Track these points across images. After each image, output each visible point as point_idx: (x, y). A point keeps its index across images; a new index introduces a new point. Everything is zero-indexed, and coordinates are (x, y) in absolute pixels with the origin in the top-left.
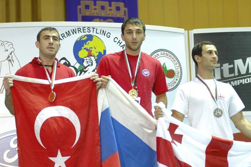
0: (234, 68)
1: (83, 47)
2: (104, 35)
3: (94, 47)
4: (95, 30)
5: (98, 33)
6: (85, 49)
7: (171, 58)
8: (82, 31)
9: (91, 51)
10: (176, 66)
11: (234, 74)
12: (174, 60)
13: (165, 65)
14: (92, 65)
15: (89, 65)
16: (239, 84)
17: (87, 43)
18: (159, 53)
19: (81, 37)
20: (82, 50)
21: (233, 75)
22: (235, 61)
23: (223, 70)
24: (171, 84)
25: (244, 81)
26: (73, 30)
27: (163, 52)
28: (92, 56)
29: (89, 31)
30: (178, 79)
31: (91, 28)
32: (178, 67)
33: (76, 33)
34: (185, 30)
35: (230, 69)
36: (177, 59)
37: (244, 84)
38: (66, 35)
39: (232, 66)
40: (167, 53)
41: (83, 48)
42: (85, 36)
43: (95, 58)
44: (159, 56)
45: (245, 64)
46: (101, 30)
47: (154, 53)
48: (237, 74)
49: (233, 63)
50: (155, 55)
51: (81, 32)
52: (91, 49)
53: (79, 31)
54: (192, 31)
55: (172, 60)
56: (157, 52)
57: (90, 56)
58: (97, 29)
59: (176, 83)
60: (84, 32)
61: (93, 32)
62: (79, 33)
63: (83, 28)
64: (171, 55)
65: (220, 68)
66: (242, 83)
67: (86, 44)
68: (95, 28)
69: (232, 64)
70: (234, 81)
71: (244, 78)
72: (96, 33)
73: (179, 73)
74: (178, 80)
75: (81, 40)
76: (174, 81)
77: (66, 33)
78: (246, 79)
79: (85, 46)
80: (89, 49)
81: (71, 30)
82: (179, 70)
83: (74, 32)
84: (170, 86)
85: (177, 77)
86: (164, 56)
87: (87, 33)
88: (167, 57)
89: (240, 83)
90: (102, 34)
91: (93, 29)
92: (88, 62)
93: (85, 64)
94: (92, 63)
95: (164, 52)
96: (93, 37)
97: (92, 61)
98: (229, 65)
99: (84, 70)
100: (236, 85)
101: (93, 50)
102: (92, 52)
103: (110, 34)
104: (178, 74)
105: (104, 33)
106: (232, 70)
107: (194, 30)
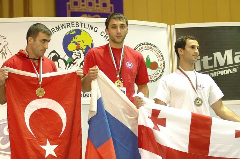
0: (213, 60)
1: (72, 40)
2: (92, 29)
3: (82, 41)
4: (83, 25)
5: (86, 28)
6: (74, 42)
7: (154, 51)
8: (71, 25)
9: (80, 44)
10: (159, 58)
11: (214, 66)
12: (157, 53)
13: (149, 58)
14: (80, 57)
15: (77, 58)
16: (217, 75)
17: (76, 37)
18: (143, 46)
19: (70, 31)
20: (70, 44)
21: (212, 67)
22: (215, 54)
23: (203, 62)
24: (154, 75)
25: (223, 73)
26: (63, 25)
27: (146, 45)
28: (80, 49)
29: (77, 26)
30: (161, 70)
31: (79, 23)
32: (161, 60)
33: (65, 28)
34: (167, 25)
35: (209, 61)
36: (160, 52)
37: (222, 75)
38: (56, 30)
39: (211, 58)
40: (150, 47)
41: (72, 42)
42: (73, 31)
43: (83, 51)
44: (143, 50)
45: (223, 57)
46: (89, 25)
47: (139, 46)
48: (216, 66)
49: (213, 56)
50: (139, 48)
51: (70, 27)
52: (79, 43)
53: (68, 26)
54: (174, 25)
55: (155, 53)
56: (141, 45)
57: (78, 49)
58: (85, 24)
59: (159, 74)
60: (72, 27)
61: (81, 27)
62: (68, 27)
63: (72, 23)
64: (155, 48)
65: (200, 60)
66: (221, 74)
67: (74, 38)
68: (83, 23)
69: (211, 57)
70: (213, 72)
71: (223, 70)
72: (84, 28)
73: (162, 65)
74: (161, 72)
75: (70, 34)
76: (157, 73)
77: (56, 27)
78: (224, 71)
79: (74, 40)
80: (77, 42)
81: (61, 25)
82: (162, 62)
83: (63, 26)
84: (153, 77)
85: (160, 69)
86: (148, 49)
87: (76, 28)
88: (151, 50)
89: (219, 75)
90: (90, 29)
91: (81, 24)
92: (77, 55)
93: (74, 57)
94: (80, 55)
95: (148, 45)
96: (81, 31)
97: (80, 53)
98: (209, 57)
99: (73, 62)
100: (215, 76)
101: (81, 43)
102: (80, 46)
103: (97, 29)
104: (160, 66)
105: (91, 27)
106: (211, 63)
107: (175, 24)
